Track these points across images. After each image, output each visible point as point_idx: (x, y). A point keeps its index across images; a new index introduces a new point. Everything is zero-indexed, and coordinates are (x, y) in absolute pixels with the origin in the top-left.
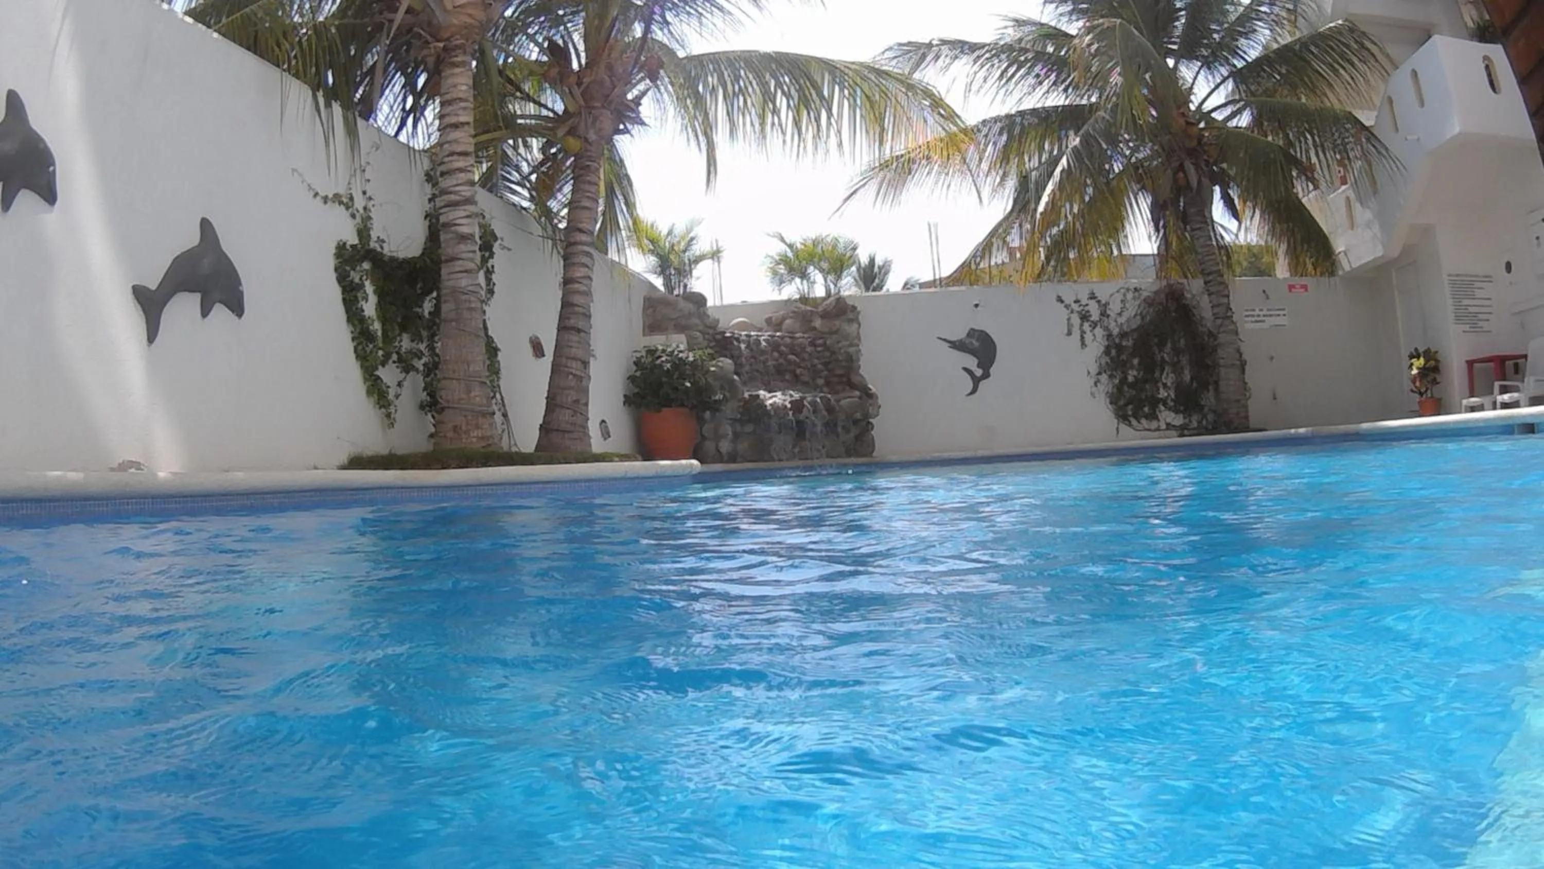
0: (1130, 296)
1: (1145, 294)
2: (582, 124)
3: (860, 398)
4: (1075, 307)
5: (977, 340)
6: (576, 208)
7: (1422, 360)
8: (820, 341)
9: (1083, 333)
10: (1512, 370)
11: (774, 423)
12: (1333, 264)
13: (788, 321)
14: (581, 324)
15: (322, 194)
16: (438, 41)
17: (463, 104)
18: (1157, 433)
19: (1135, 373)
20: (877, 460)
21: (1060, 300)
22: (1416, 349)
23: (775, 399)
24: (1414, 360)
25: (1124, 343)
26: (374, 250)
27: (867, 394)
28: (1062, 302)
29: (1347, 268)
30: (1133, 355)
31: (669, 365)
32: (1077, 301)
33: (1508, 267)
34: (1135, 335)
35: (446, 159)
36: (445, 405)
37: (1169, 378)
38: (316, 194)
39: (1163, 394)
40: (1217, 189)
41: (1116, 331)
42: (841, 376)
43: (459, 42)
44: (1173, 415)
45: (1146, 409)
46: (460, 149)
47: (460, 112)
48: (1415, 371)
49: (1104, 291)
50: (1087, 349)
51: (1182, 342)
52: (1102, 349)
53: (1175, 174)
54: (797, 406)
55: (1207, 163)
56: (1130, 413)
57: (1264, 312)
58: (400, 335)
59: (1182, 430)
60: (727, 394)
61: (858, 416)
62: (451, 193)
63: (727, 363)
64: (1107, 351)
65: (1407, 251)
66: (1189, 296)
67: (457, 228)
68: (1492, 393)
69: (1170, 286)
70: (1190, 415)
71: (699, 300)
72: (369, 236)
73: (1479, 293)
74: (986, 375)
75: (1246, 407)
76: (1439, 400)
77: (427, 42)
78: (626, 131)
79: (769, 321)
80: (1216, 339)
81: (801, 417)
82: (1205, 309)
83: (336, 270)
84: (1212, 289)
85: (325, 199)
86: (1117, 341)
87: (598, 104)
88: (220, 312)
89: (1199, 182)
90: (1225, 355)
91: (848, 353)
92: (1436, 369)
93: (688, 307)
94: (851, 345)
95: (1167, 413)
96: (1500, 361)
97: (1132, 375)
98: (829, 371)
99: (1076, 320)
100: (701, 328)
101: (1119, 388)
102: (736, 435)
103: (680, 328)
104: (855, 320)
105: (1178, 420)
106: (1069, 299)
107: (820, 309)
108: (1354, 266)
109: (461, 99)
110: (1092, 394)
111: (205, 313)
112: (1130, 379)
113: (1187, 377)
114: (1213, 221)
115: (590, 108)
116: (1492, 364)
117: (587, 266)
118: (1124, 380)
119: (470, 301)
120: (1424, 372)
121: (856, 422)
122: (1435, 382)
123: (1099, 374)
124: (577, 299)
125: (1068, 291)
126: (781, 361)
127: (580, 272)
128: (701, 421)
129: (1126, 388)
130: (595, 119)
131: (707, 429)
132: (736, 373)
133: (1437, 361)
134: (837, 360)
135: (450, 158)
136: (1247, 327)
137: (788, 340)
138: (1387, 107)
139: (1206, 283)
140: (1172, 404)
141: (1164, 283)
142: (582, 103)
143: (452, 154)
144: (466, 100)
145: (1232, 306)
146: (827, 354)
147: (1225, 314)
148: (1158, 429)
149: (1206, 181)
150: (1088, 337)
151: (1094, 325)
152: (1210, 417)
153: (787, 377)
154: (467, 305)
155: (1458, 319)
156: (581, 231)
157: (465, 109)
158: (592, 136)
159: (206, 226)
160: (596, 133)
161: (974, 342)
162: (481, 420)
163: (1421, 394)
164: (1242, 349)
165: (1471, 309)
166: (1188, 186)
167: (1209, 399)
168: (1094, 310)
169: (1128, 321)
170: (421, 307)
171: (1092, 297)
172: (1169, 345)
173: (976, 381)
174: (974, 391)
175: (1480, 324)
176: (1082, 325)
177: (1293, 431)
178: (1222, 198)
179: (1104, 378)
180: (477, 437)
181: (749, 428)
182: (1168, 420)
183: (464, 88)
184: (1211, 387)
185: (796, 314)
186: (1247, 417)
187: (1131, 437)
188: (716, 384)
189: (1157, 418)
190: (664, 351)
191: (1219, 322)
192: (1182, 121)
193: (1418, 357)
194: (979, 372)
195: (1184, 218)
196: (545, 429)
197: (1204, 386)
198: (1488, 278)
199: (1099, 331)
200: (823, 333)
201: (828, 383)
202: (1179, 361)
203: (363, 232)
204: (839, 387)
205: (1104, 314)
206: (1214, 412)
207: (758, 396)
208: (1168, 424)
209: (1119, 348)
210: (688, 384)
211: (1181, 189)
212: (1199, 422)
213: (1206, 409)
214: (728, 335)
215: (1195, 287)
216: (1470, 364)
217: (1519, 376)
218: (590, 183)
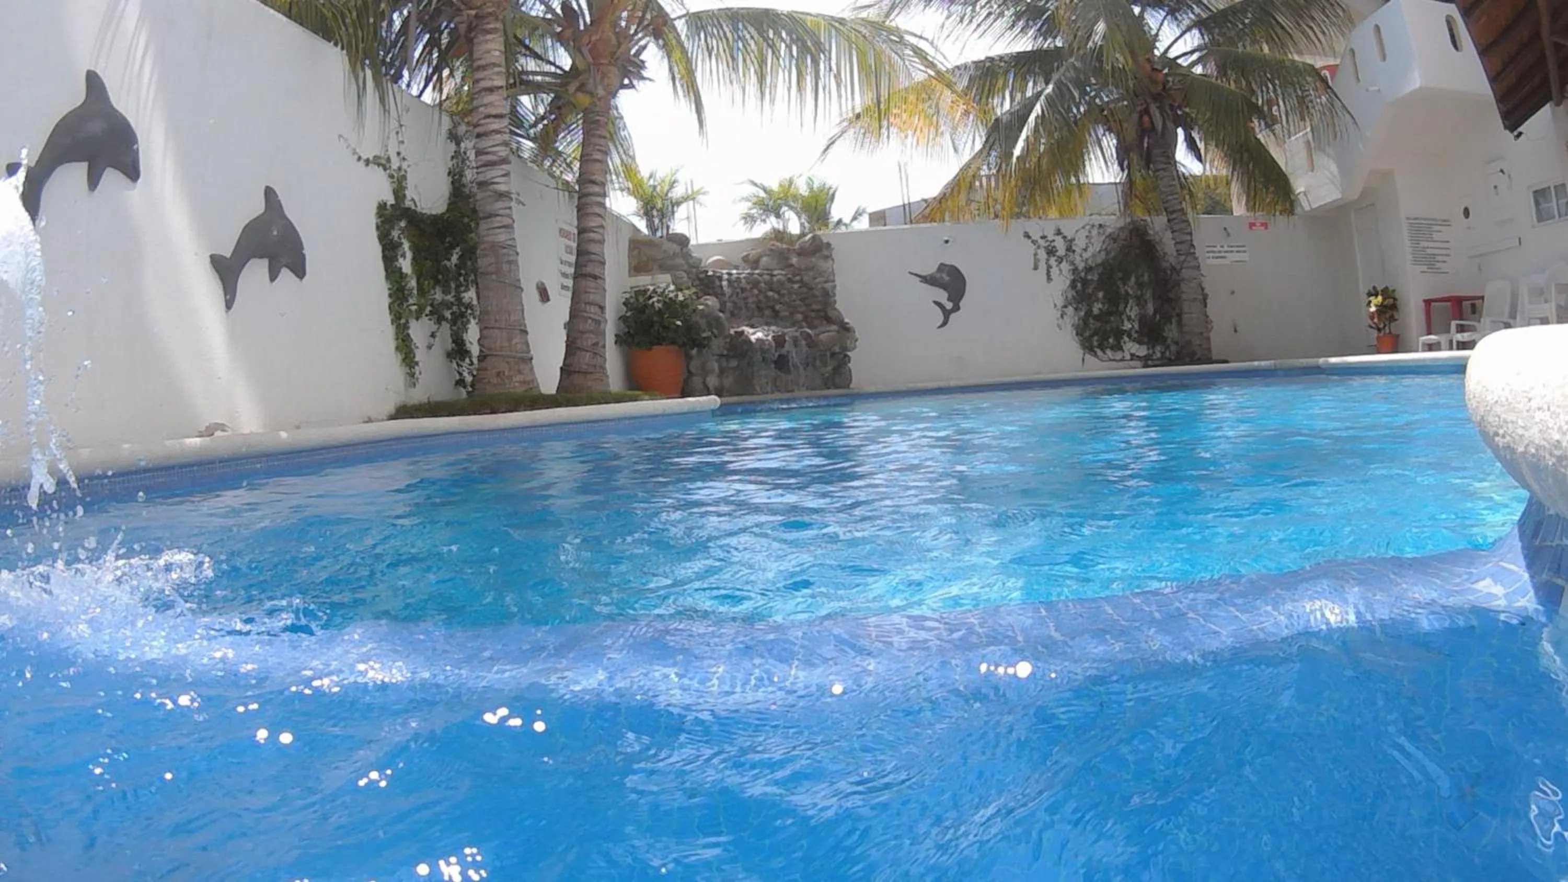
0: (1095, 232)
1: (1109, 231)
2: (591, 81)
3: (838, 332)
4: (1042, 242)
5: (948, 275)
6: (587, 161)
7: (1380, 298)
8: (798, 278)
9: (1049, 267)
10: (1469, 310)
11: (758, 357)
12: (1292, 203)
13: (765, 259)
14: (597, 272)
15: (364, 157)
16: (471, 9)
17: (497, 69)
18: (1121, 364)
19: (1100, 306)
20: (856, 391)
21: (1027, 236)
22: (1374, 288)
23: (756, 335)
24: (1372, 298)
25: (1089, 277)
26: (409, 209)
27: (845, 328)
28: (1029, 237)
29: (1307, 208)
30: (1097, 289)
31: (660, 305)
32: (1043, 237)
33: (1467, 213)
34: (1100, 270)
35: (482, 122)
36: (488, 353)
37: (1133, 311)
38: (359, 159)
39: (1127, 326)
40: (1180, 132)
41: (1081, 266)
42: (818, 311)
43: (490, 10)
44: (1137, 346)
45: (1111, 340)
46: (494, 111)
47: (495, 77)
48: (1373, 309)
49: (1069, 228)
50: (1052, 283)
51: (1146, 278)
52: (1068, 282)
53: (1141, 117)
54: (779, 341)
55: (1172, 107)
56: (1095, 344)
57: (1226, 248)
58: (434, 288)
59: (1146, 361)
60: (716, 332)
61: (837, 349)
62: (487, 153)
63: (711, 301)
64: (1073, 285)
65: (1365, 193)
66: (1151, 232)
67: (496, 186)
68: (1448, 331)
69: (1133, 222)
70: (1153, 347)
71: (682, 241)
72: (405, 196)
73: (1436, 236)
74: (956, 308)
75: (1208, 339)
76: (1397, 336)
77: (460, 10)
78: (631, 86)
79: (745, 259)
80: (1178, 273)
81: (784, 351)
82: (1168, 245)
83: (378, 228)
84: (1176, 227)
85: (367, 162)
86: (1083, 274)
87: (605, 61)
88: (286, 275)
89: (1164, 125)
90: (1188, 291)
91: (823, 289)
92: (1394, 307)
93: (674, 248)
94: (826, 282)
95: (1131, 344)
96: (1457, 302)
97: (1097, 308)
98: (806, 305)
99: (1042, 255)
100: (685, 267)
101: (1085, 320)
102: (722, 371)
103: (664, 268)
104: (828, 257)
105: (1142, 351)
106: (1036, 236)
107: (797, 247)
108: (1314, 206)
109: (495, 65)
110: (1059, 326)
111: (273, 277)
112: (1096, 311)
113: (1150, 308)
114: (1175, 162)
115: (597, 65)
116: (1449, 304)
117: (599, 215)
118: (1089, 313)
119: (509, 255)
120: (1382, 309)
121: (833, 355)
122: (1392, 319)
123: (1065, 306)
124: (593, 248)
125: (1035, 227)
126: (761, 297)
127: (593, 222)
128: (689, 358)
129: (1091, 321)
130: (604, 76)
131: (694, 365)
132: (721, 311)
133: (1395, 299)
134: (814, 296)
135: (487, 120)
136: (1208, 261)
137: (767, 277)
138: (1348, 57)
139: (1169, 221)
140: (1135, 335)
141: (1128, 220)
142: (590, 60)
143: (488, 116)
144: (499, 66)
145: (1195, 243)
146: (804, 290)
147: (1187, 249)
148: (1122, 360)
149: (1170, 125)
150: (1055, 271)
151: (1060, 260)
152: (1173, 348)
153: (767, 312)
154: (506, 259)
155: (1416, 262)
156: (593, 182)
157: (498, 73)
158: (601, 92)
159: (269, 193)
160: (605, 90)
161: (944, 276)
162: (522, 367)
163: (1379, 330)
164: (1204, 285)
165: (1429, 251)
166: (1153, 128)
167: (1171, 331)
168: (1060, 245)
169: (1094, 255)
170: (449, 260)
171: (1059, 232)
172: (1133, 279)
173: (947, 314)
174: (944, 324)
175: (1438, 265)
176: (1048, 260)
177: (1256, 363)
178: (1186, 139)
179: (1070, 310)
180: (520, 382)
181: (734, 363)
182: (1133, 351)
183: (497, 53)
184: (1174, 320)
185: (772, 252)
186: (1209, 350)
187: (1097, 367)
188: (703, 322)
189: (1121, 349)
190: (654, 291)
191: (1183, 258)
192: (1148, 67)
193: (1376, 295)
194: (949, 306)
195: (1148, 160)
196: (566, 370)
197: (1169, 320)
198: (1446, 222)
199: (1065, 266)
200: (800, 270)
201: (806, 318)
202: (1142, 295)
203: (399, 192)
204: (816, 322)
205: (1069, 249)
206: (1177, 343)
207: (743, 332)
208: (1132, 355)
209: (1085, 282)
210: (679, 323)
211: (1145, 131)
212: (1162, 353)
213: (1169, 341)
214: (710, 273)
215: (1158, 223)
216: (1428, 302)
217: (1477, 316)
218: (600, 137)
